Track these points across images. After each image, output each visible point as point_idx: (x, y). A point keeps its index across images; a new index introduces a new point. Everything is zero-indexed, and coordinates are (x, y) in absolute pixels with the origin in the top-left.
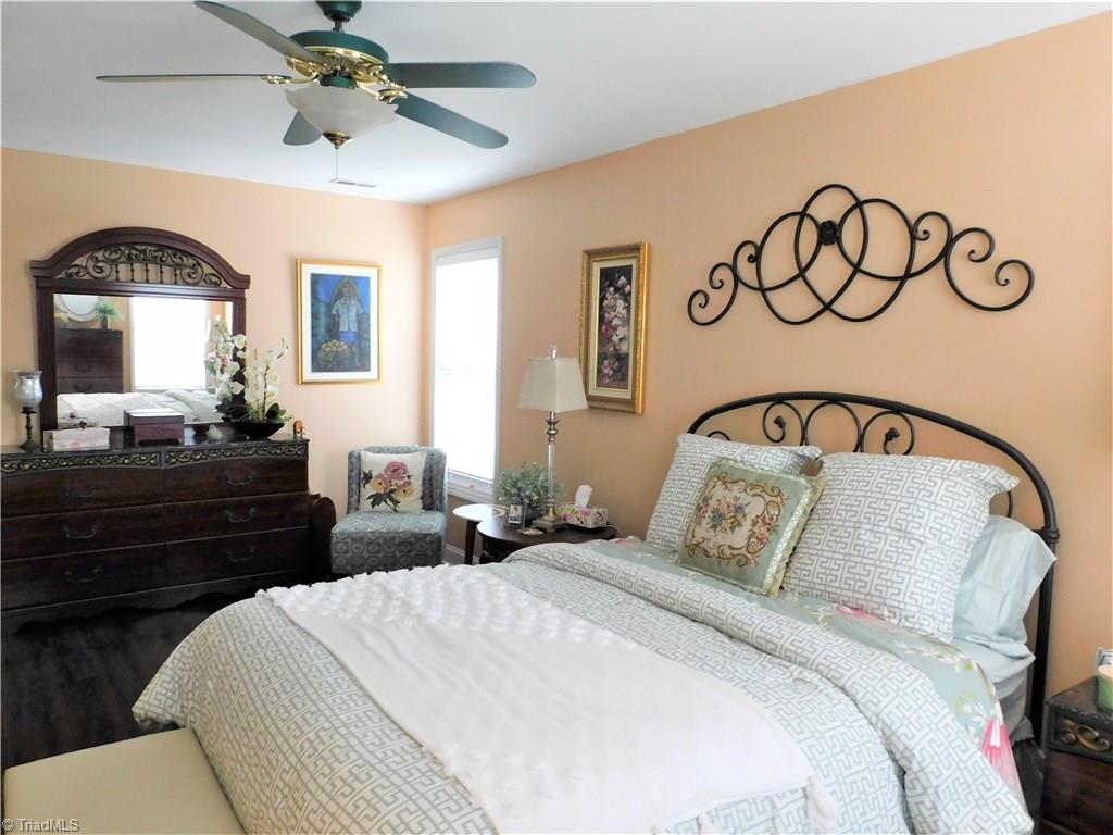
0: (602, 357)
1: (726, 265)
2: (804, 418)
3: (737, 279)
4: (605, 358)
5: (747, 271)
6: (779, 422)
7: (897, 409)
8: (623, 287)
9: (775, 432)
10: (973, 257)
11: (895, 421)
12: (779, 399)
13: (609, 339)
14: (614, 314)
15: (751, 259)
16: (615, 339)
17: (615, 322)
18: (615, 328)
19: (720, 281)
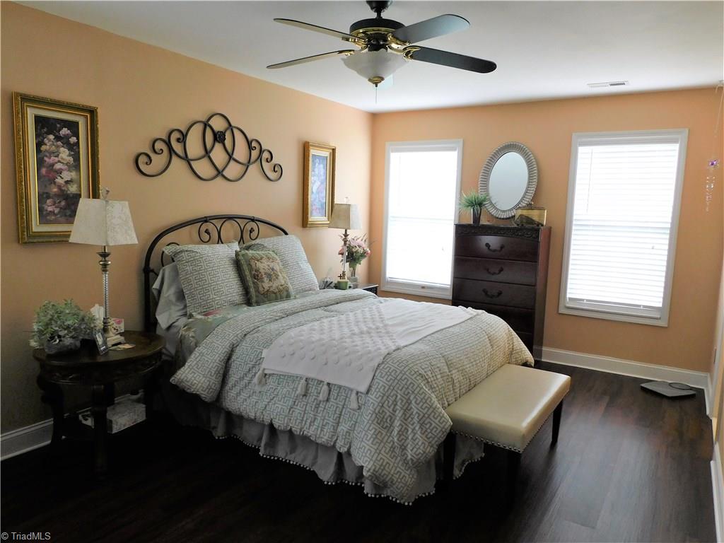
0: (43, 197)
1: (161, 139)
2: (219, 228)
3: (171, 150)
4: (48, 197)
5: (177, 147)
6: (207, 232)
7: (253, 220)
8: (67, 137)
9: (206, 237)
10: (269, 160)
11: (253, 225)
12: (205, 220)
13: (53, 181)
14: (56, 159)
15: (178, 140)
16: (59, 180)
17: (58, 166)
18: (60, 172)
19: (161, 150)
